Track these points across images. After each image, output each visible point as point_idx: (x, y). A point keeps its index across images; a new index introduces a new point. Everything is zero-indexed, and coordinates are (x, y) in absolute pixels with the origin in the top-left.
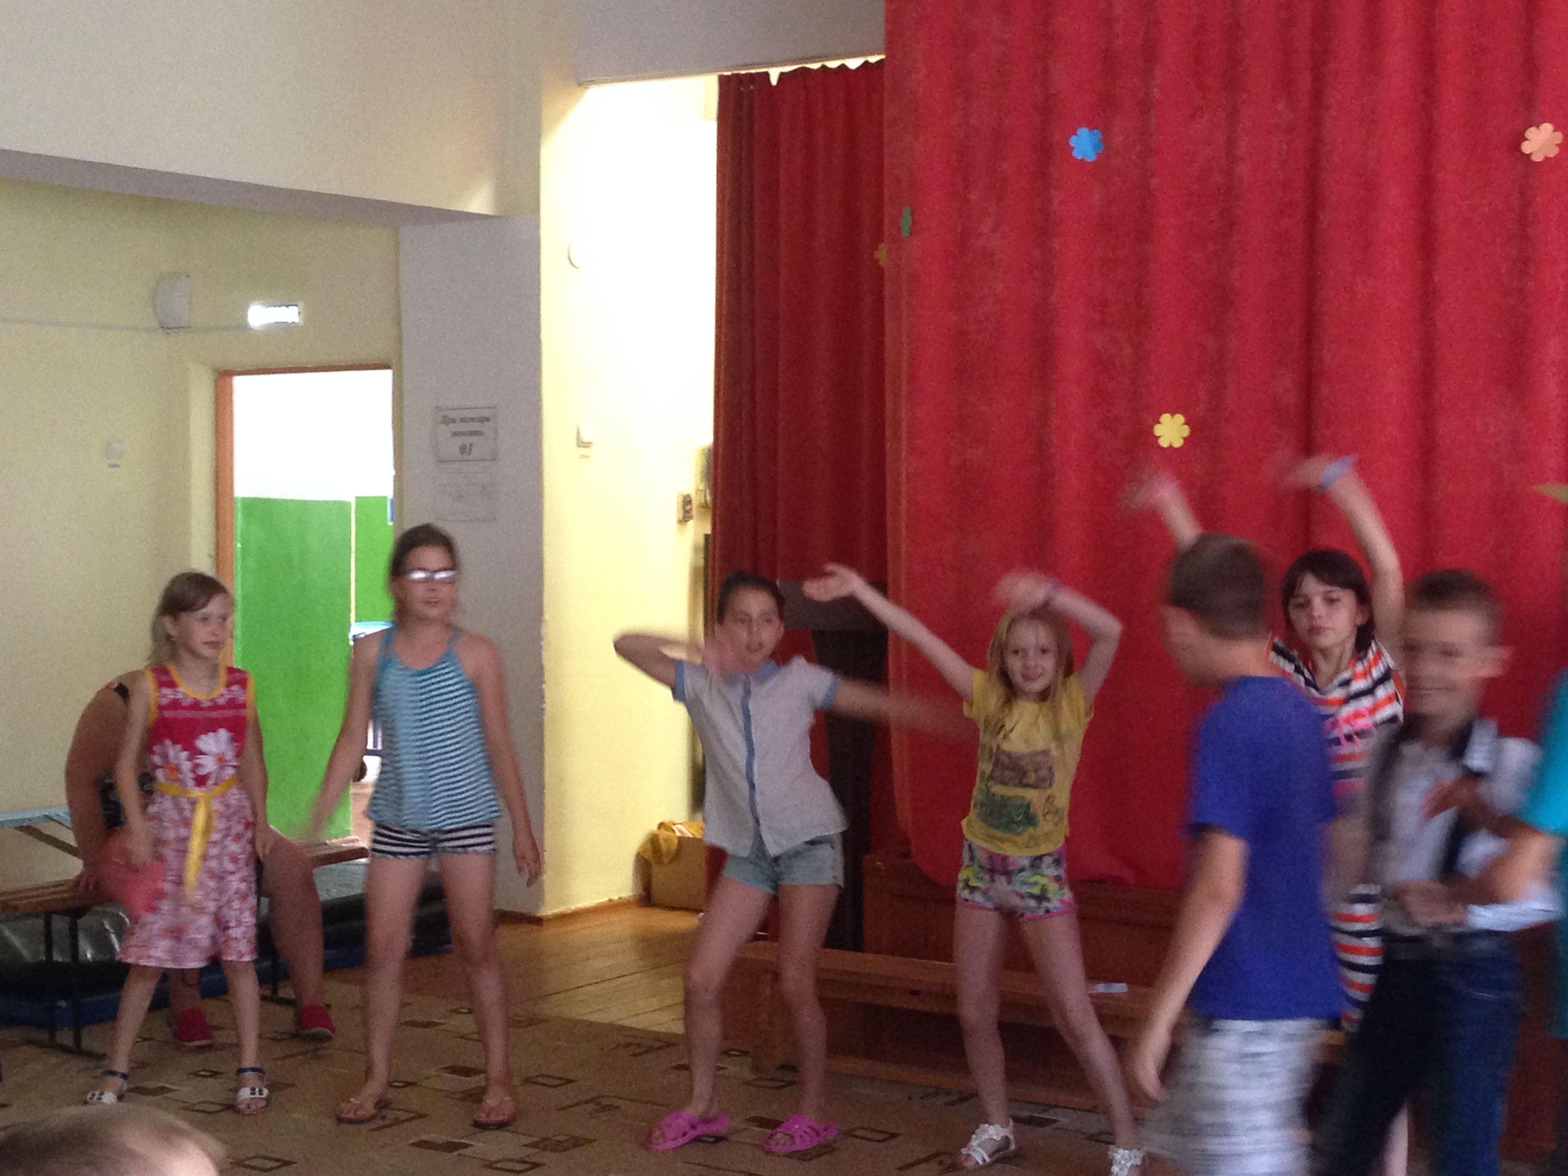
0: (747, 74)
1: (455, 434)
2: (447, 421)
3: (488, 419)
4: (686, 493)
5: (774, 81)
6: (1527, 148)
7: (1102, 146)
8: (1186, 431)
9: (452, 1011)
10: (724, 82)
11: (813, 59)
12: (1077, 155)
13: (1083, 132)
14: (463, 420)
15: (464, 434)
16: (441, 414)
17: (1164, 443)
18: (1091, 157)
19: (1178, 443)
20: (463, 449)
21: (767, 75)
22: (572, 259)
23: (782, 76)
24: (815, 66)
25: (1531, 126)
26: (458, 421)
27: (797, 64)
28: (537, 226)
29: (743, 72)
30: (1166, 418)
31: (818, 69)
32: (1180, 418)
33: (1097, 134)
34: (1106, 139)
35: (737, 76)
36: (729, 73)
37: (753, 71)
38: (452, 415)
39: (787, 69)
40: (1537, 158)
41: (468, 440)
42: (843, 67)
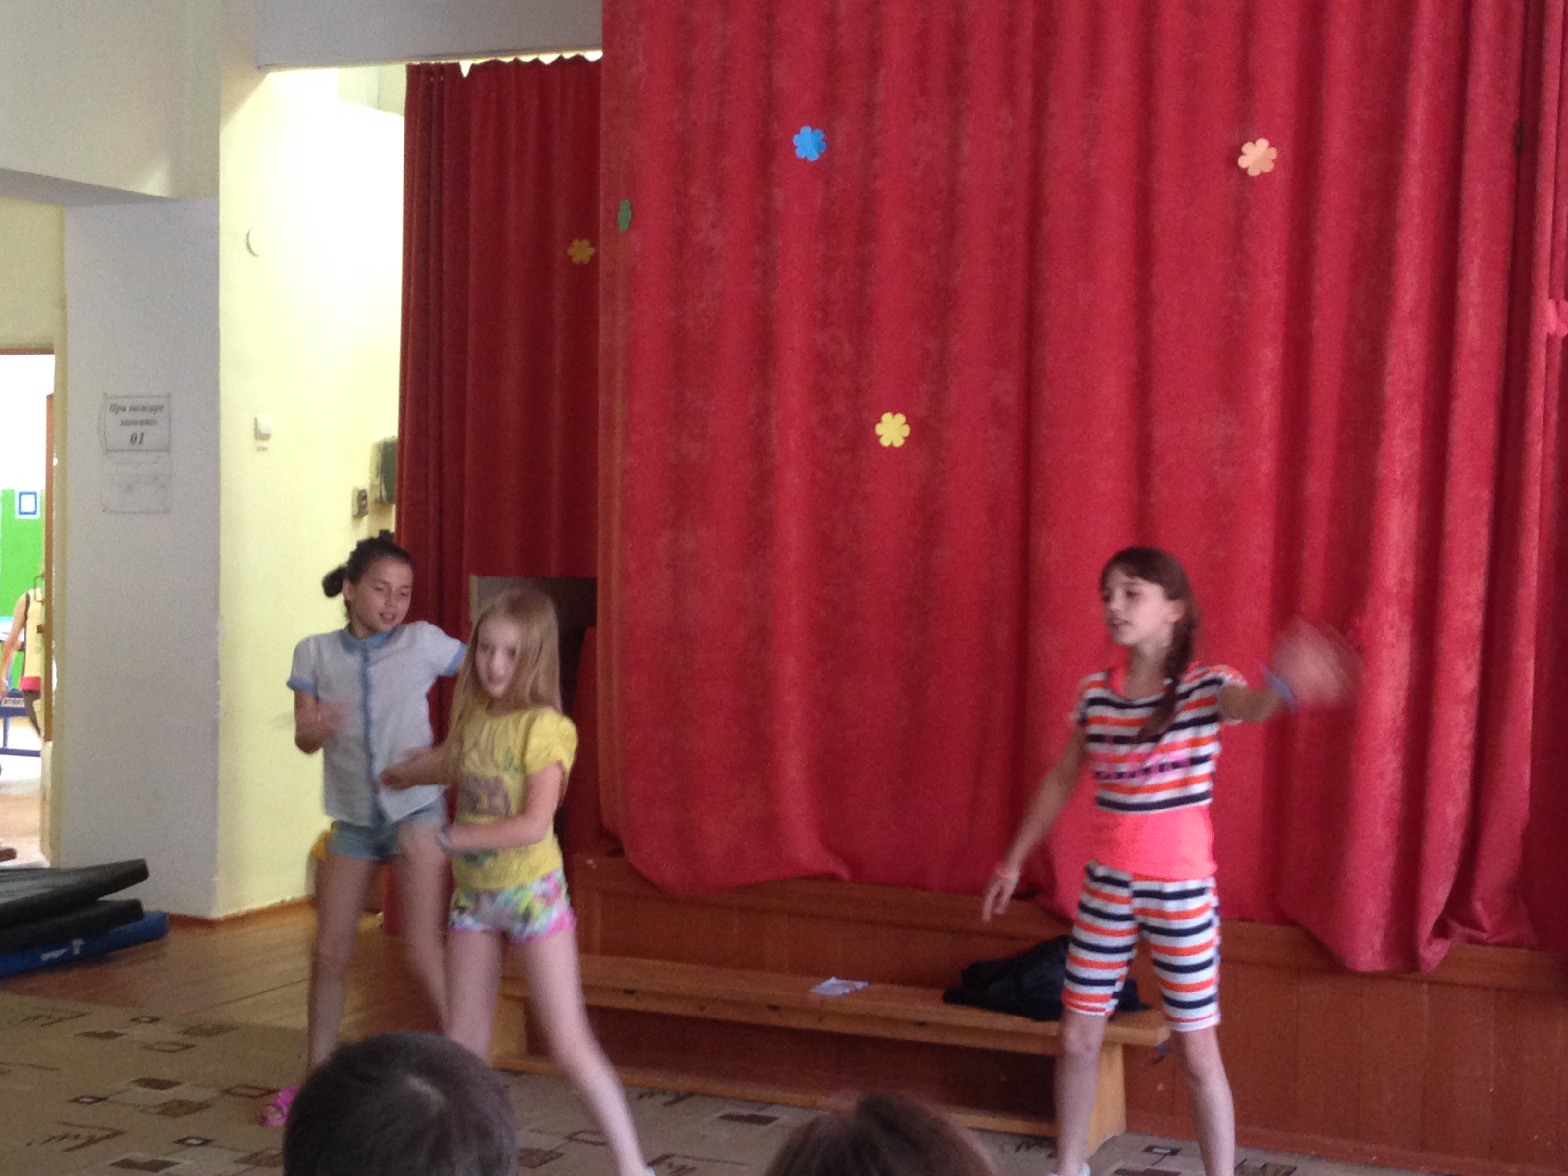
0: (436, 65)
1: (124, 423)
2: (116, 409)
3: (161, 408)
4: (361, 488)
5: (465, 71)
6: (1243, 162)
7: (824, 145)
8: (906, 431)
9: (134, 1020)
10: (414, 73)
11: (507, 53)
12: (800, 153)
13: (806, 130)
14: (134, 409)
15: (134, 423)
16: (111, 402)
17: (885, 442)
18: (814, 156)
19: (899, 443)
20: (133, 439)
21: (457, 67)
22: (252, 246)
23: (473, 68)
24: (508, 60)
25: (1246, 142)
26: (128, 409)
27: (487, 57)
28: (215, 213)
29: (433, 62)
30: (887, 417)
31: (510, 63)
32: (901, 418)
33: (820, 135)
34: (830, 139)
35: (427, 66)
36: (418, 63)
37: (443, 62)
38: (121, 403)
39: (479, 61)
40: (1253, 172)
41: (138, 429)
42: (537, 62)
